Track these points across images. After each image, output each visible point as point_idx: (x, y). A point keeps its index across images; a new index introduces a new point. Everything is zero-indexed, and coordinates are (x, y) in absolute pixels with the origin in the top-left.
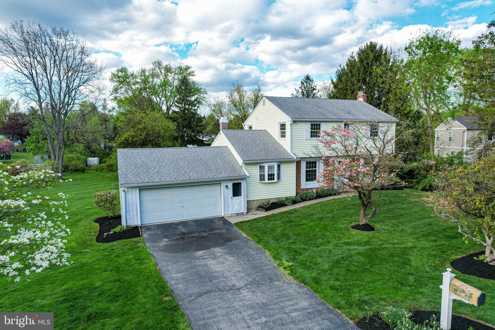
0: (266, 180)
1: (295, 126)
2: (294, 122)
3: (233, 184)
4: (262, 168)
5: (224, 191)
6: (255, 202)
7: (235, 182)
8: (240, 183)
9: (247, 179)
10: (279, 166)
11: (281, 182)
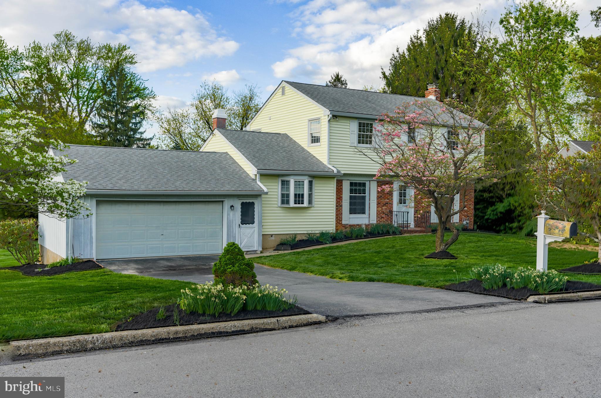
0: (292, 204)
1: (335, 124)
2: (335, 117)
3: (243, 204)
4: (285, 184)
5: (228, 215)
6: (273, 238)
7: (245, 201)
8: (253, 204)
9: (263, 196)
10: (311, 183)
11: (312, 209)
